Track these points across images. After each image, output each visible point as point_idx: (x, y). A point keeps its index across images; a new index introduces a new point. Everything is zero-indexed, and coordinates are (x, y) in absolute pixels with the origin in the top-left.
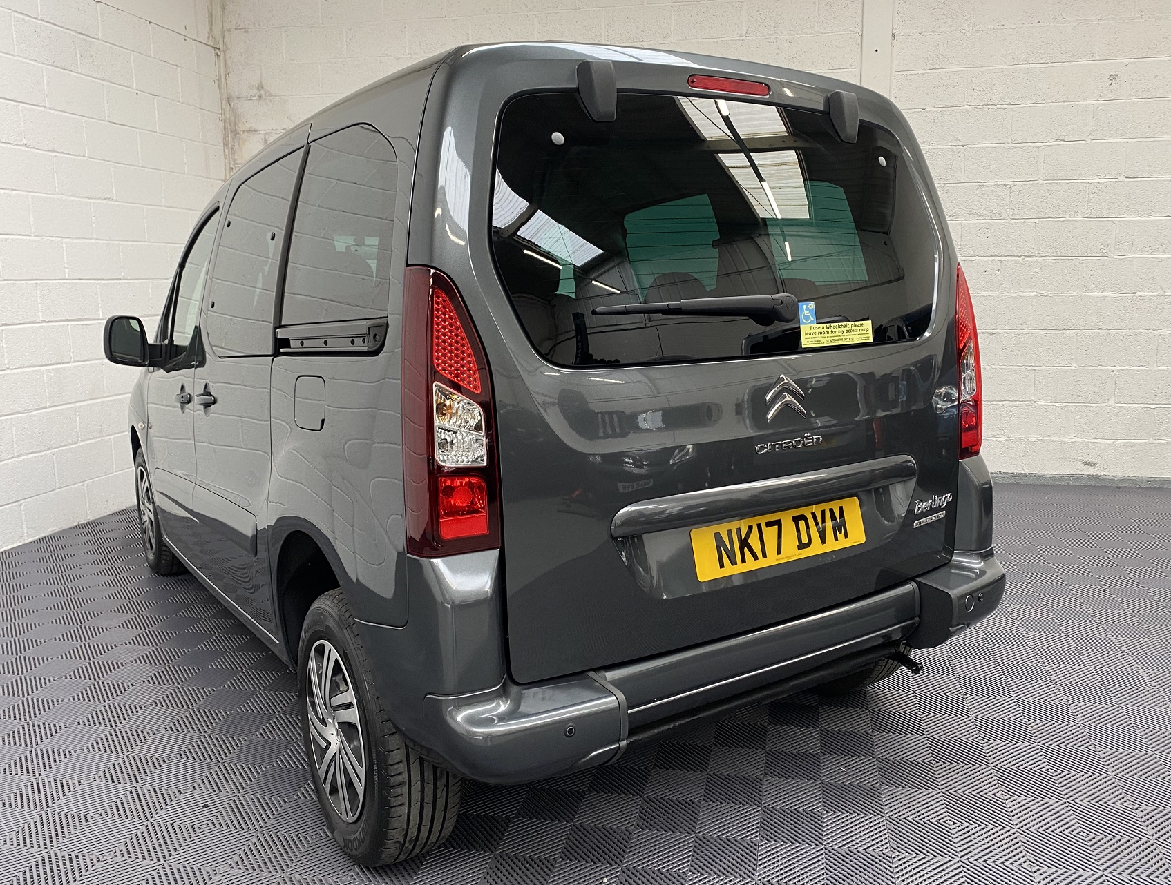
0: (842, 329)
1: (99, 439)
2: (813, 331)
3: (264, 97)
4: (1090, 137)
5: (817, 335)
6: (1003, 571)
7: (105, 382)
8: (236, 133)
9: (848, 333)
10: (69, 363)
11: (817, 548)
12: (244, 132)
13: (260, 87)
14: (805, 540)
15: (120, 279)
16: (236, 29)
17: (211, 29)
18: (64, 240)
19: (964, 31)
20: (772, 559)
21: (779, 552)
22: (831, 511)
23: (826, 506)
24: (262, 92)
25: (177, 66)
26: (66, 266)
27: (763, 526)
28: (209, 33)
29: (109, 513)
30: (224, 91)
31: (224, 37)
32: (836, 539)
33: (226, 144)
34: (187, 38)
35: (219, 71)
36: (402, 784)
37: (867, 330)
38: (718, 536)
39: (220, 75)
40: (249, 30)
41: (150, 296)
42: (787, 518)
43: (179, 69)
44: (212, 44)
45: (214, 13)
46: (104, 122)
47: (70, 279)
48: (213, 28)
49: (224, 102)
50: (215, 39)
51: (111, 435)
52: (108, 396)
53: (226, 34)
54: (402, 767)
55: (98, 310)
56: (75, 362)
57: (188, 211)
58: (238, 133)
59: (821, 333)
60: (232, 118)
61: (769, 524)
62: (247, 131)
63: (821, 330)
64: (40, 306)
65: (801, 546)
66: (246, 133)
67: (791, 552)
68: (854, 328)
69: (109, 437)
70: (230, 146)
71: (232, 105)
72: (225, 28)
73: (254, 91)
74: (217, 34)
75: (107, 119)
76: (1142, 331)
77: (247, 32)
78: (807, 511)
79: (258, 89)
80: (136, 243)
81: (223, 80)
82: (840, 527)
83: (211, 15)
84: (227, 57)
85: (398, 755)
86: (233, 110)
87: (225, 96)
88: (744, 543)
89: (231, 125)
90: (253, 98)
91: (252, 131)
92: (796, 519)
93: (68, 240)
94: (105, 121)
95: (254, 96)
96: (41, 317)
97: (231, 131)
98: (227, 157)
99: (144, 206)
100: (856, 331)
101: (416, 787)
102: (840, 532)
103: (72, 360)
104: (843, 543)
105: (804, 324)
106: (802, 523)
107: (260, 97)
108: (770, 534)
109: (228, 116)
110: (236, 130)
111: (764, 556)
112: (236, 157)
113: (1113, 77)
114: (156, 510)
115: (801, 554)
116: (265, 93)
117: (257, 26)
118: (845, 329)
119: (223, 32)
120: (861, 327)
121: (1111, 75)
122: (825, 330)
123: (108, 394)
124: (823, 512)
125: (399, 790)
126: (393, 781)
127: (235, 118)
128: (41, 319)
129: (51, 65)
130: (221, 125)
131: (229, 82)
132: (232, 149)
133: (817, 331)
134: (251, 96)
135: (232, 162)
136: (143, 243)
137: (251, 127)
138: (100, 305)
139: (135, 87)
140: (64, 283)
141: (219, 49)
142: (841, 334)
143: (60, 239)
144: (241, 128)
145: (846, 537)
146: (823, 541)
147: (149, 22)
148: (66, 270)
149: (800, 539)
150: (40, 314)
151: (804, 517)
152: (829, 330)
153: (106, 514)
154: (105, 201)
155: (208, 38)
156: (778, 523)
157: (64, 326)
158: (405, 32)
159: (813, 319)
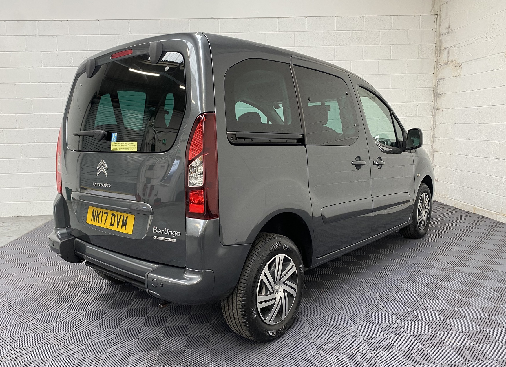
0: (125, 145)
2: (115, 144)
5: (116, 146)
9: (127, 147)
11: (115, 228)
14: (112, 224)
20: (102, 225)
21: (105, 224)
22: (124, 217)
23: (123, 214)
27: (104, 213)
32: (122, 228)
37: (135, 146)
38: (93, 210)
42: (110, 213)
59: (117, 145)
61: (105, 213)
63: (118, 144)
65: (111, 225)
67: (107, 226)
68: (130, 145)
78: (116, 213)
82: (125, 223)
88: (98, 217)
92: (113, 215)
100: (130, 146)
102: (124, 226)
104: (123, 230)
105: (113, 141)
106: (113, 217)
108: (105, 216)
111: (101, 223)
118: (126, 145)
120: (133, 144)
122: (119, 144)
124: (121, 216)
133: (116, 145)
142: (124, 147)
145: (125, 229)
146: (118, 227)
149: (111, 223)
151: (114, 215)
152: (120, 145)
156: (107, 213)
159: (116, 140)
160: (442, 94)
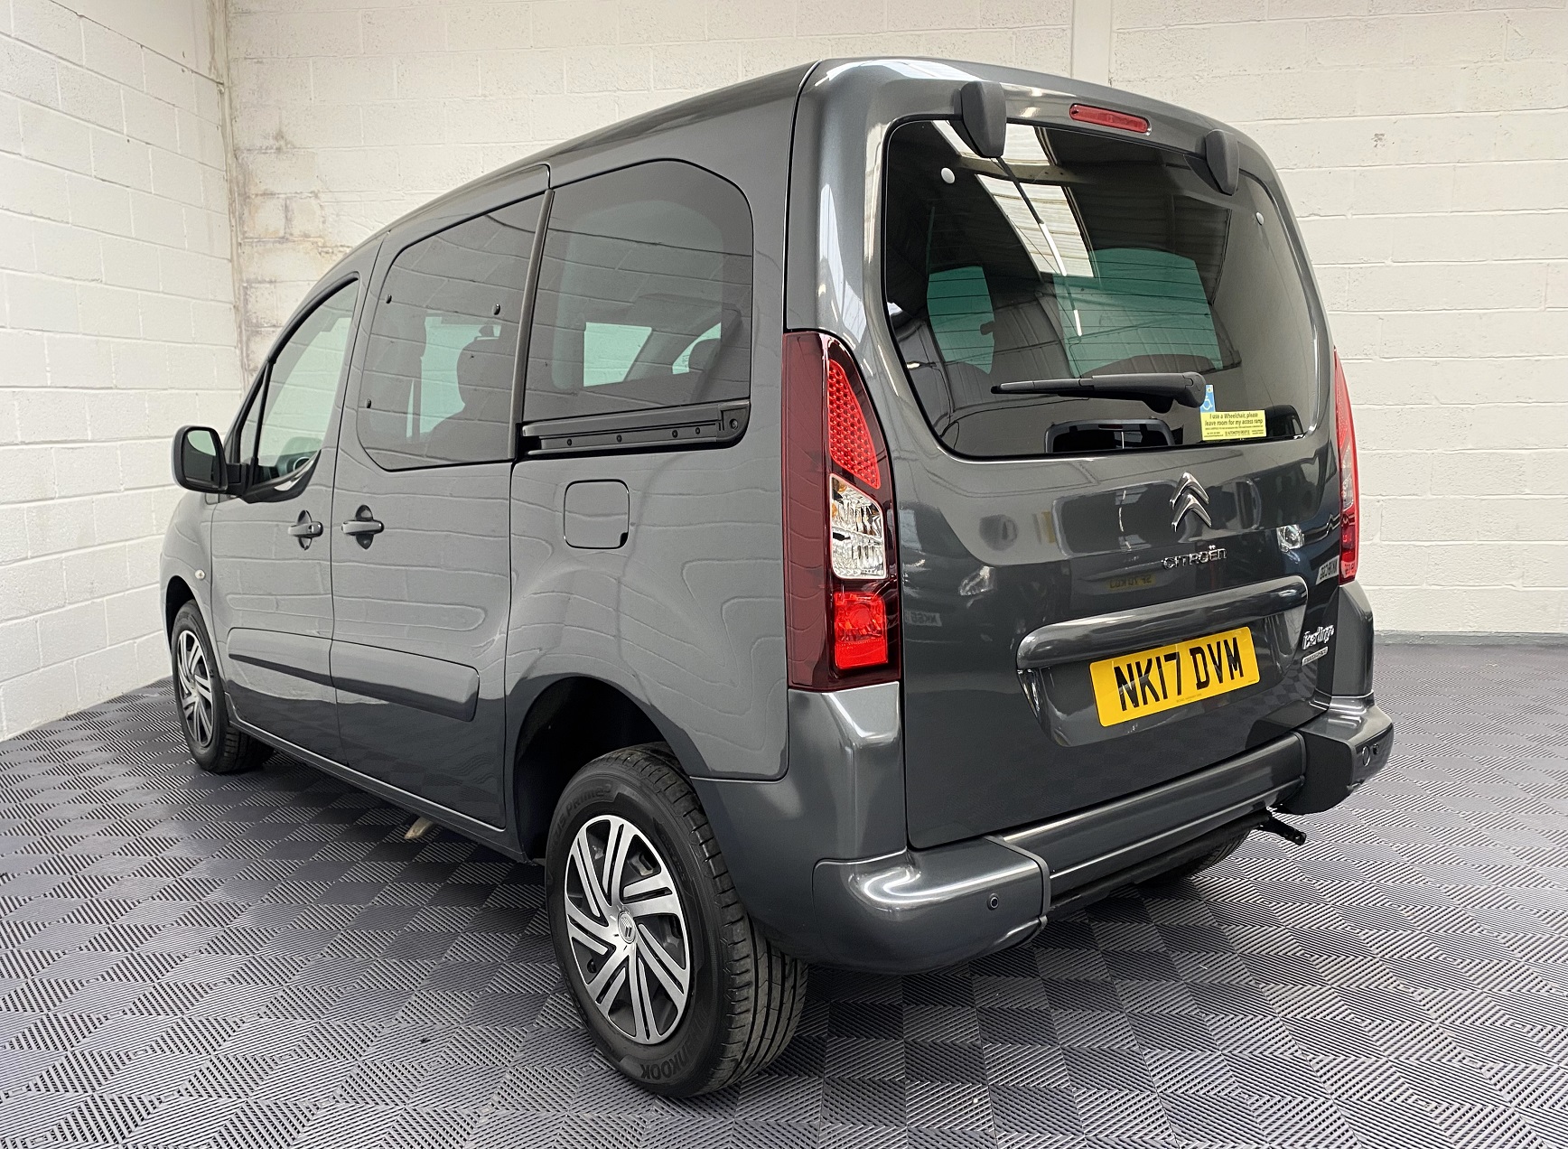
0: (1239, 419)
1: (90, 602)
2: (1212, 420)
3: (284, 149)
4: (1351, 211)
5: (1216, 426)
6: (1391, 721)
7: (95, 525)
8: (245, 197)
9: (1244, 425)
10: (52, 499)
11: (1214, 689)
12: (257, 195)
13: (279, 136)
14: (1203, 679)
15: (111, 388)
16: (245, 58)
17: (213, 58)
18: (46, 334)
19: (1196, 77)
20: (1173, 701)
21: (1179, 693)
22: (1226, 642)
23: (1221, 637)
24: (282, 143)
25: (174, 105)
26: (48, 369)
27: (1162, 660)
28: (211, 63)
29: (103, 701)
30: (230, 141)
31: (229, 69)
32: (1232, 678)
33: (232, 212)
34: (185, 69)
35: (223, 114)
36: (748, 984)
37: (1260, 421)
38: (1118, 670)
39: (224, 119)
40: (264, 60)
41: (147, 412)
42: (1183, 649)
43: (176, 109)
44: (215, 79)
45: (216, 36)
46: (90, 178)
47: (53, 387)
48: (216, 56)
49: (229, 155)
50: (217, 71)
51: (104, 596)
52: (100, 545)
53: (232, 65)
54: (749, 963)
55: (86, 430)
56: (60, 498)
57: (190, 300)
58: (249, 197)
59: (1219, 423)
60: (240, 177)
61: (1169, 658)
62: (261, 195)
63: (1220, 420)
64: (18, 423)
65: (1201, 685)
66: (259, 198)
67: (1192, 694)
68: (1250, 419)
69: (100, 600)
70: (237, 213)
71: (240, 161)
72: (230, 58)
73: (272, 142)
74: (221, 64)
75: (94, 173)
76: (1414, 451)
77: (261, 62)
78: (1202, 643)
79: (276, 138)
80: (130, 341)
81: (228, 124)
82: (1235, 660)
83: (212, 38)
84: (234, 95)
85: (745, 948)
86: (240, 166)
87: (230, 148)
88: (1146, 683)
89: (238, 187)
90: (269, 151)
91: (268, 194)
92: (1194, 652)
93: (51, 334)
94: (91, 176)
95: (272, 148)
96: (19, 436)
97: (239, 194)
98: (234, 229)
99: (139, 292)
100: (1251, 422)
101: (764, 988)
102: (1236, 670)
103: (57, 496)
104: (1239, 683)
105: (1204, 411)
106: (1199, 656)
107: (279, 149)
108: (1169, 668)
109: (235, 174)
110: (245, 193)
111: (1165, 697)
112: (246, 229)
113: (1378, 137)
114: (219, 687)
115: (1200, 695)
116: (286, 144)
117: (275, 55)
118: (1242, 419)
119: (228, 62)
120: (1256, 418)
121: (1376, 135)
122: (1224, 420)
123: (100, 542)
124: (1218, 644)
125: (745, 993)
126: (739, 980)
127: (245, 176)
128: (20, 439)
129: (28, 100)
130: (226, 186)
131: (235, 129)
132: (240, 218)
133: (1216, 420)
134: (266, 149)
135: (240, 236)
136: (139, 341)
137: (266, 190)
138: (89, 423)
139: (125, 132)
140: (47, 392)
141: (222, 84)
142: (1238, 426)
143: (39, 333)
144: (253, 190)
145: (1242, 675)
146: (1221, 681)
147: (142, 46)
148: (48, 374)
149: (1198, 676)
150: (19, 433)
151: (1199, 650)
152: (1227, 420)
153: (99, 702)
154: (93, 284)
155: (210, 69)
156: (1176, 657)
157: (46, 449)
158: (477, 67)
159: (1212, 405)
160: (274, 326)
